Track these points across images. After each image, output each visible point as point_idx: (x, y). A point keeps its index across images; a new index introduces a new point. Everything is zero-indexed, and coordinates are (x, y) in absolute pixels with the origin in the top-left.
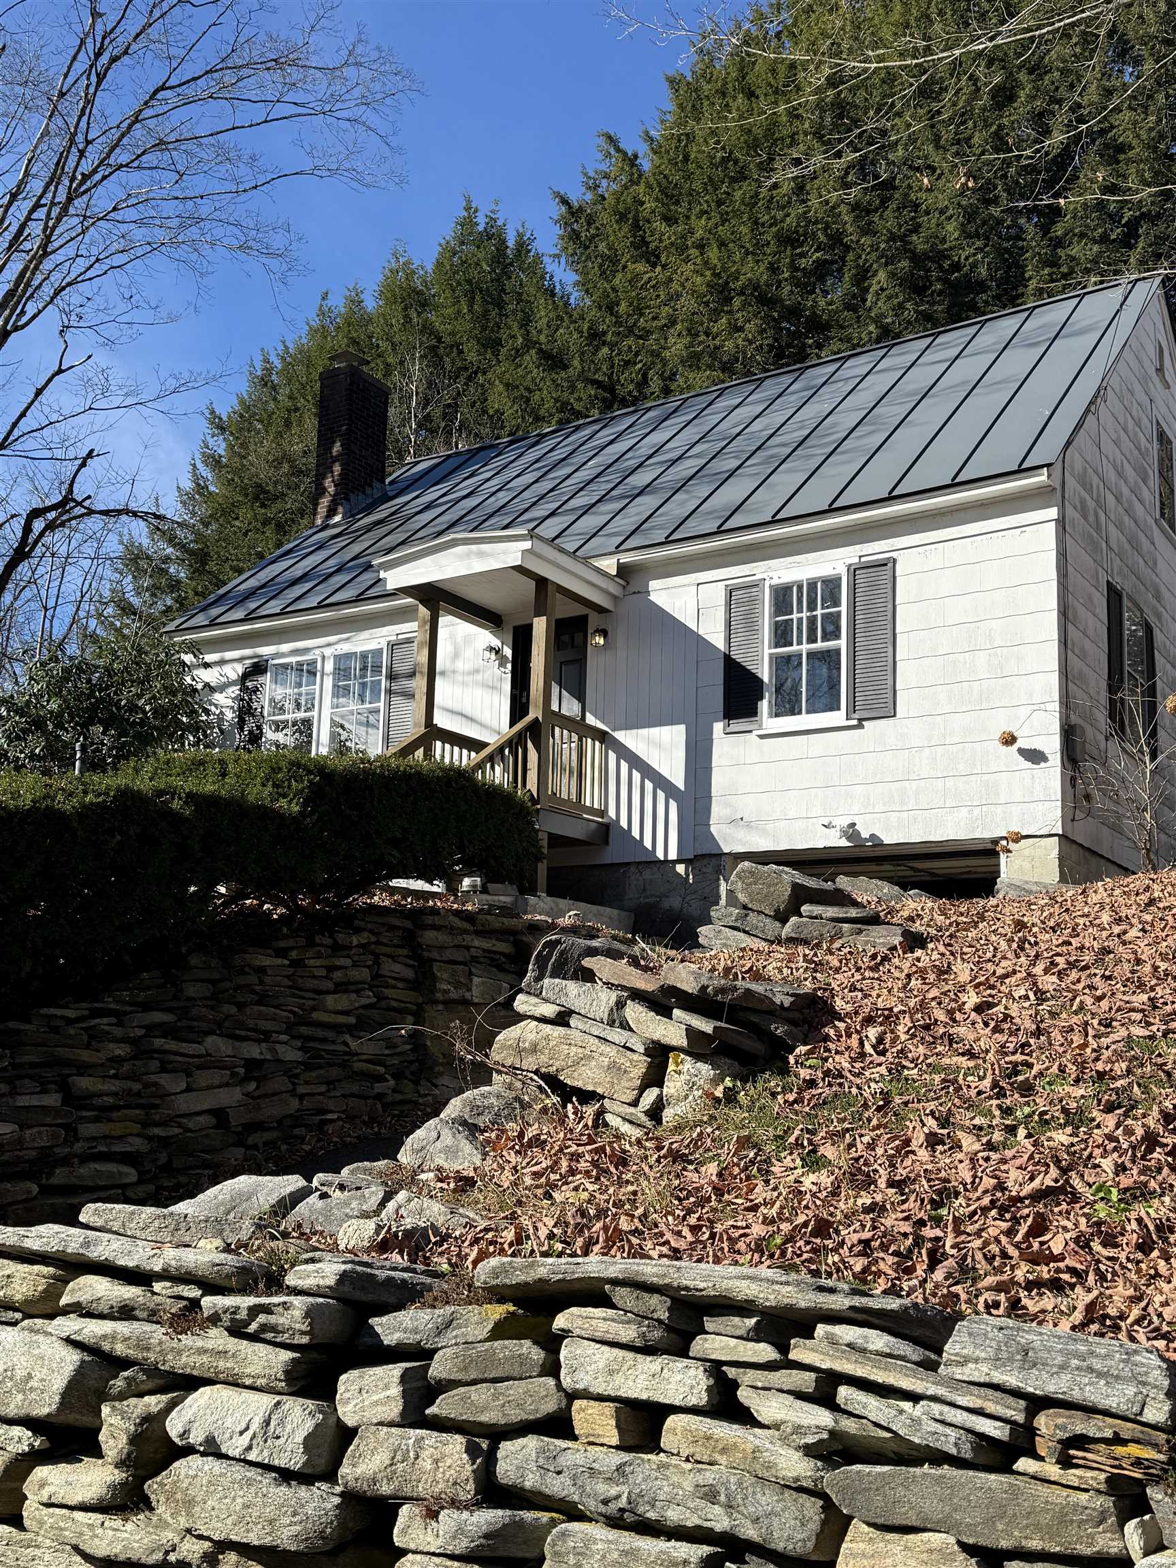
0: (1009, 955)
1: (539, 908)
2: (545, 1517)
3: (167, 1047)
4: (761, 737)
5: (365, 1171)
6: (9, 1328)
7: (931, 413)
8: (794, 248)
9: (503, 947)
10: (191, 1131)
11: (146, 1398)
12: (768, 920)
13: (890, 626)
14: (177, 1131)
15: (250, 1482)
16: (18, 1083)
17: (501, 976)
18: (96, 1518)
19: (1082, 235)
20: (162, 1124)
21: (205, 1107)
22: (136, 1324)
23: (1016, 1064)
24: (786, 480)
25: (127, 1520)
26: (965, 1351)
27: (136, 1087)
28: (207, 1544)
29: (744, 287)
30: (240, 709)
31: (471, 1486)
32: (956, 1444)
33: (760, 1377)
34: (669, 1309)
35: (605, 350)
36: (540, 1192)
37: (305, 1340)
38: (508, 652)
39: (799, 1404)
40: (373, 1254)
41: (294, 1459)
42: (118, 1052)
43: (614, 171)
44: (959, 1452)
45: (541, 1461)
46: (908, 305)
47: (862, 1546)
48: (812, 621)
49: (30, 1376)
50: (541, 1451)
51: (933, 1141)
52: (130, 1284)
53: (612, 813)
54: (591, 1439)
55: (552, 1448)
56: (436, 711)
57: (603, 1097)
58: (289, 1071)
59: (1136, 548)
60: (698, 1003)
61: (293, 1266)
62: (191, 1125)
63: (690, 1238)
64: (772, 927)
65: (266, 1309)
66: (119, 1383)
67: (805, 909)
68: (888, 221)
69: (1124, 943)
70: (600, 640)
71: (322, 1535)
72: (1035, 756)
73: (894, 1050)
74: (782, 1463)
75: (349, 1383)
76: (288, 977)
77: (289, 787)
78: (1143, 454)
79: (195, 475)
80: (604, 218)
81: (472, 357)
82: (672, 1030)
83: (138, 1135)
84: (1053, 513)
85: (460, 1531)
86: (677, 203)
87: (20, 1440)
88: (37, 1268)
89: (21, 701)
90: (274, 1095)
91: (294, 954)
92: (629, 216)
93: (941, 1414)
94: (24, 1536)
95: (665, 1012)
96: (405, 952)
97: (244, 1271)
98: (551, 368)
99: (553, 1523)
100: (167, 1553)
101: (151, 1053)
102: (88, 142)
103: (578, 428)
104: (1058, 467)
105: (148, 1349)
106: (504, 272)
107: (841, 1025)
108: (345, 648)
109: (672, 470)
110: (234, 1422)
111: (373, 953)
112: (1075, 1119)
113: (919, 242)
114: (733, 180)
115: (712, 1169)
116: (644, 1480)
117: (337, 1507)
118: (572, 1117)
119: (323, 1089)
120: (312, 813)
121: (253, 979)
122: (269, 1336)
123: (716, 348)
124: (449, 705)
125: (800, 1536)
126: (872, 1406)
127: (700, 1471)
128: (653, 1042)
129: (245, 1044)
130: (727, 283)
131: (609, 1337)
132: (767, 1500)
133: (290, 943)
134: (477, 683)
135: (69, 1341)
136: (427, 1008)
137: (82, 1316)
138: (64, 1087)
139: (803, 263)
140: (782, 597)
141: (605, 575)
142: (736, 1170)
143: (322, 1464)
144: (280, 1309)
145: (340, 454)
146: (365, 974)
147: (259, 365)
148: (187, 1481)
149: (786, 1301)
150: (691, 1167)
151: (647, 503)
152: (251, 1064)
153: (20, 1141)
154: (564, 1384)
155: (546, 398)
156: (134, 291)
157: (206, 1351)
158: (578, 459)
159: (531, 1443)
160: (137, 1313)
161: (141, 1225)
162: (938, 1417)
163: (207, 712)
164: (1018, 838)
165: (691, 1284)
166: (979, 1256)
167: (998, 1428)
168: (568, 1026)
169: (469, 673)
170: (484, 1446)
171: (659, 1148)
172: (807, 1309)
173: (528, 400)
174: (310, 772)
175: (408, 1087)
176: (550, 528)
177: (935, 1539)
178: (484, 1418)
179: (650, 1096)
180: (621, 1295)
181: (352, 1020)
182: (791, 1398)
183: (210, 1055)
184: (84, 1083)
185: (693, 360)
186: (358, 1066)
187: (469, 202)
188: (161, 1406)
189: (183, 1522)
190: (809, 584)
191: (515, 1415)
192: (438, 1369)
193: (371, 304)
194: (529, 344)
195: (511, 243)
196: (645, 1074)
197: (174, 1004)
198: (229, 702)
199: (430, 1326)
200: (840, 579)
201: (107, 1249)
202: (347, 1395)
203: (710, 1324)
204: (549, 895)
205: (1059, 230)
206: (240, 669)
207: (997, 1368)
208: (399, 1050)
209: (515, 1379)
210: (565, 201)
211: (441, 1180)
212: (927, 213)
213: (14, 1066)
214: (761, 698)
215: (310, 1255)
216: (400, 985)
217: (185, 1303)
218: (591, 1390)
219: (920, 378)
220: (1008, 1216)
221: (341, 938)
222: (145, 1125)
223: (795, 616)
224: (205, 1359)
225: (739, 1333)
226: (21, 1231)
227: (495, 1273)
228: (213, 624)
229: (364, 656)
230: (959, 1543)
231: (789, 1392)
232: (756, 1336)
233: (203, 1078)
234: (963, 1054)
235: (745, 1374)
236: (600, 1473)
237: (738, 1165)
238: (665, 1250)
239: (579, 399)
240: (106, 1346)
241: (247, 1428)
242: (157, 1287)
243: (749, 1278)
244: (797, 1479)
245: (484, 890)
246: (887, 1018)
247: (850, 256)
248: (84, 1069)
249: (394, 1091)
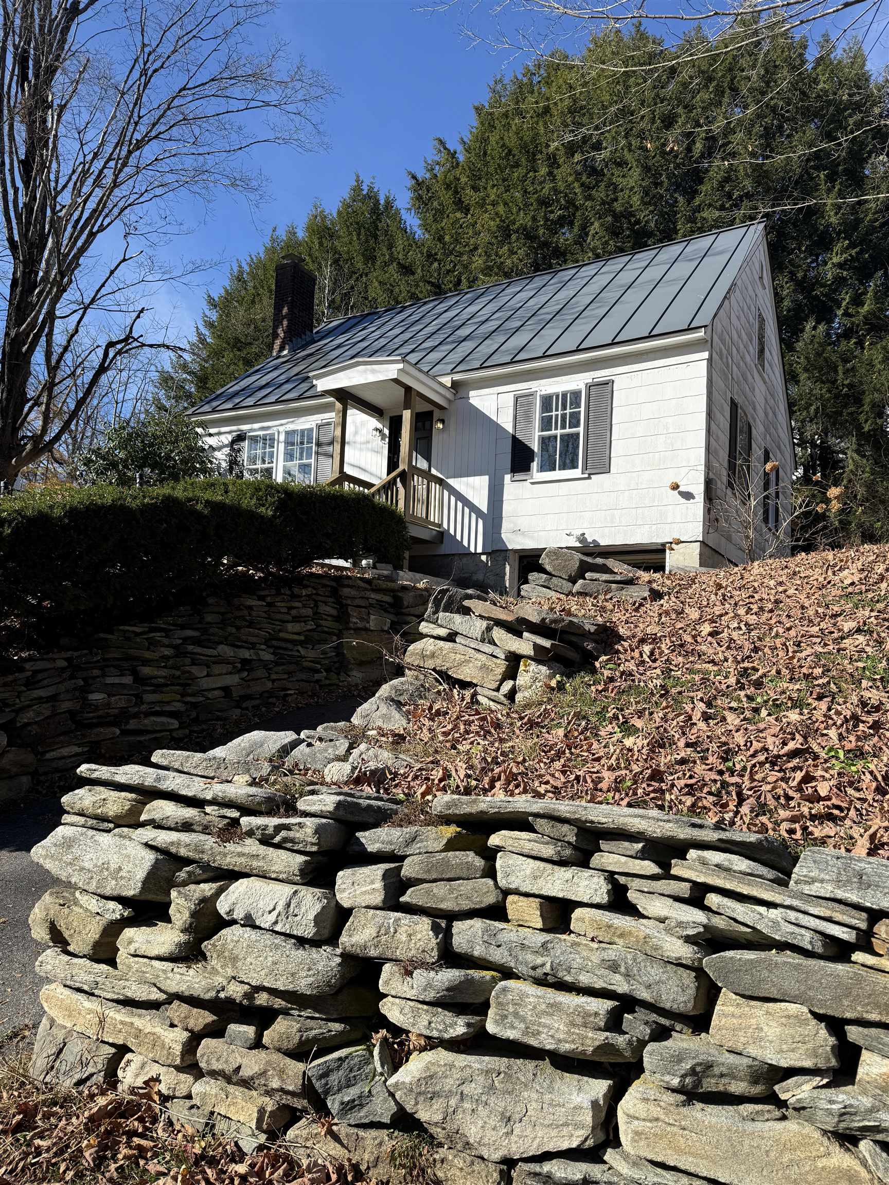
0: (717, 603)
1: (405, 578)
2: (488, 975)
3: (195, 651)
4: (532, 483)
5: (332, 728)
6: (105, 834)
7: (633, 298)
8: (547, 207)
9: (387, 599)
10: (209, 699)
11: (202, 885)
12: (564, 582)
13: (609, 420)
14: (201, 699)
15: (277, 947)
16: (106, 669)
17: (386, 615)
18: (168, 965)
19: (710, 205)
20: (193, 695)
21: (219, 685)
22: (194, 835)
23: (746, 669)
24: (550, 333)
25: (189, 967)
26: (812, 874)
27: (178, 673)
28: (247, 987)
29: (518, 229)
30: (230, 461)
31: (435, 953)
32: (811, 942)
33: (646, 885)
34: (577, 835)
35: (436, 265)
36: (448, 745)
37: (315, 849)
38: (386, 431)
39: (677, 904)
40: (352, 786)
41: (307, 930)
42: (166, 653)
43: (443, 161)
44: (813, 948)
45: (486, 938)
46: (611, 242)
47: (731, 1009)
48: (564, 417)
49: (120, 869)
50: (486, 930)
51: (706, 717)
52: (189, 806)
53: (445, 526)
54: (521, 923)
55: (492, 928)
56: (345, 465)
57: (476, 685)
58: (265, 665)
59: (745, 380)
60: (539, 629)
61: (301, 796)
62: (210, 696)
63: (563, 779)
64: (567, 586)
65: (287, 827)
66: (182, 875)
67: (588, 575)
68: (600, 194)
69: (789, 597)
70: (440, 426)
71: (328, 985)
72: (688, 496)
73: (663, 659)
74: (667, 946)
75: (343, 877)
76: (265, 612)
77: (266, 500)
78: (751, 326)
79: (198, 333)
80: (436, 187)
81: (360, 265)
82: (524, 645)
83: (178, 701)
84: (706, 355)
85: (429, 986)
86: (480, 179)
87: (114, 911)
88: (123, 794)
89: (104, 451)
90: (257, 679)
91: (269, 599)
92: (452, 186)
93: (797, 919)
94: (116, 972)
95: (519, 634)
96: (332, 600)
97: (269, 799)
98: (405, 274)
99: (494, 981)
100: (218, 992)
101: (185, 654)
102: (140, 117)
103: (425, 303)
104: (710, 328)
105: (203, 852)
106: (377, 219)
107: (626, 644)
108: (291, 427)
109: (482, 327)
110: (265, 904)
111: (314, 600)
112: (798, 704)
113: (618, 207)
114: (512, 167)
115: (561, 732)
116: (562, 953)
117: (339, 965)
118: (457, 697)
119: (286, 676)
120: (279, 517)
121: (246, 612)
122: (289, 845)
123: (502, 263)
124: (352, 462)
125: (682, 999)
126: (740, 911)
127: (604, 949)
128: (510, 652)
129: (241, 650)
130: (508, 226)
131: (534, 853)
132: (655, 972)
133: (267, 592)
134: (368, 449)
135: (147, 845)
136: (345, 632)
137: (155, 827)
138: (134, 673)
139: (552, 216)
140: (547, 402)
141: (444, 386)
142: (576, 734)
143: (326, 933)
144: (297, 827)
145: (287, 314)
146: (309, 612)
147: (236, 269)
148: (232, 944)
149: (669, 834)
150: (544, 731)
151: (468, 346)
152: (245, 662)
153: (109, 704)
154: (500, 884)
155: (402, 289)
156: (168, 213)
157: (244, 855)
158: (426, 320)
159: (477, 924)
160: (195, 827)
161: (194, 765)
162: (794, 921)
163: (211, 462)
164: (679, 542)
165: (595, 819)
166: (769, 796)
167: (847, 933)
168: (455, 642)
169: (364, 443)
170: (443, 925)
171: (521, 718)
172: (685, 839)
173: (392, 291)
174: (278, 492)
175: (333, 676)
176: (413, 358)
177: (793, 1008)
178: (443, 906)
179: (507, 686)
180: (540, 824)
181: (302, 638)
182: (671, 900)
183: (220, 656)
184: (146, 671)
185: (487, 271)
186: (306, 664)
187: (358, 177)
188: (213, 891)
189: (230, 972)
190: (563, 395)
191: (466, 905)
192: (408, 870)
193: (301, 234)
194: (393, 259)
195: (382, 202)
196: (504, 672)
197: (199, 626)
198: (224, 457)
199: (401, 840)
200: (580, 392)
201: (172, 782)
202: (343, 886)
203: (603, 845)
204: (410, 570)
205: (697, 201)
206: (230, 438)
207: (839, 888)
208: (329, 655)
209: (463, 879)
210: (414, 177)
211: (383, 736)
212: (622, 190)
213: (104, 660)
214: (533, 461)
215: (311, 788)
216: (329, 618)
217: (228, 820)
218: (521, 889)
219: (626, 277)
220: (776, 768)
221: (296, 591)
222: (183, 695)
223: (554, 413)
224: (243, 860)
225: (629, 853)
226: (113, 769)
227: (448, 805)
228: (214, 411)
229: (303, 431)
230: (811, 1012)
231: (669, 896)
232: (642, 855)
233: (217, 669)
234: (709, 662)
235: (632, 881)
236: (529, 947)
237: (577, 730)
238: (549, 787)
239: (421, 292)
240: (173, 850)
241: (274, 909)
242: (208, 809)
243: (640, 816)
244: (680, 958)
245: (374, 567)
246: (654, 639)
247: (578, 214)
248: (146, 662)
249: (326, 678)
